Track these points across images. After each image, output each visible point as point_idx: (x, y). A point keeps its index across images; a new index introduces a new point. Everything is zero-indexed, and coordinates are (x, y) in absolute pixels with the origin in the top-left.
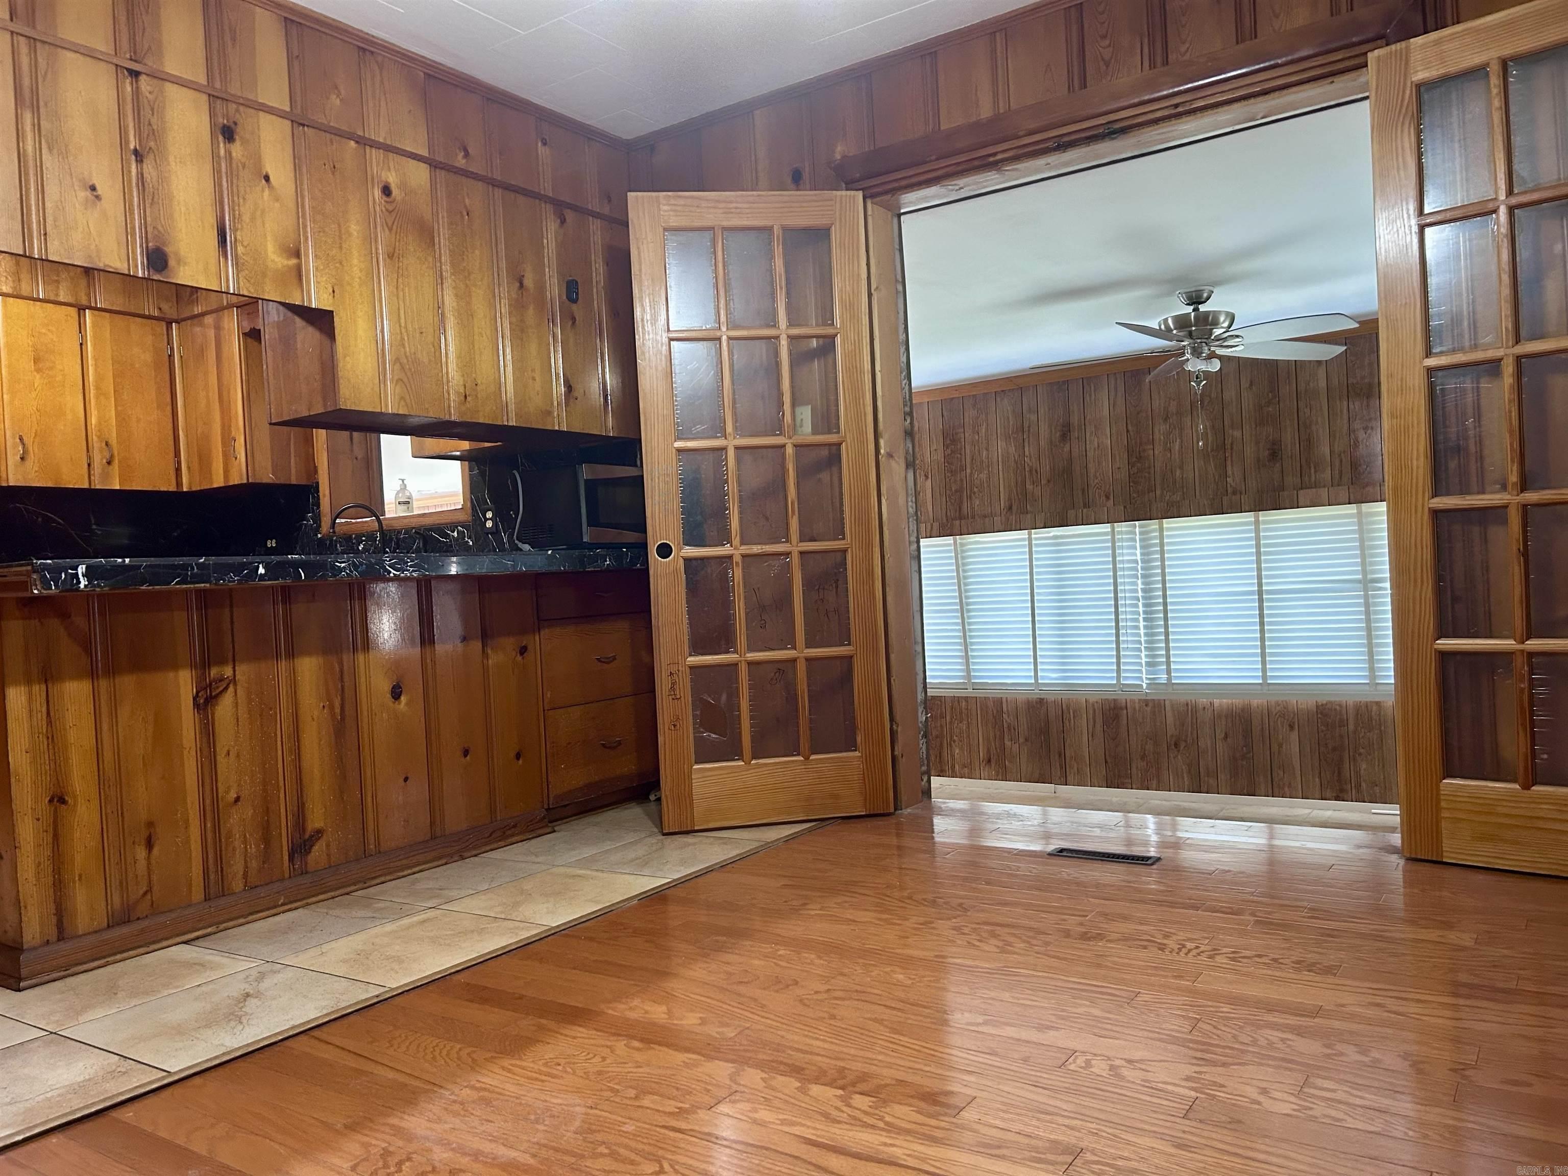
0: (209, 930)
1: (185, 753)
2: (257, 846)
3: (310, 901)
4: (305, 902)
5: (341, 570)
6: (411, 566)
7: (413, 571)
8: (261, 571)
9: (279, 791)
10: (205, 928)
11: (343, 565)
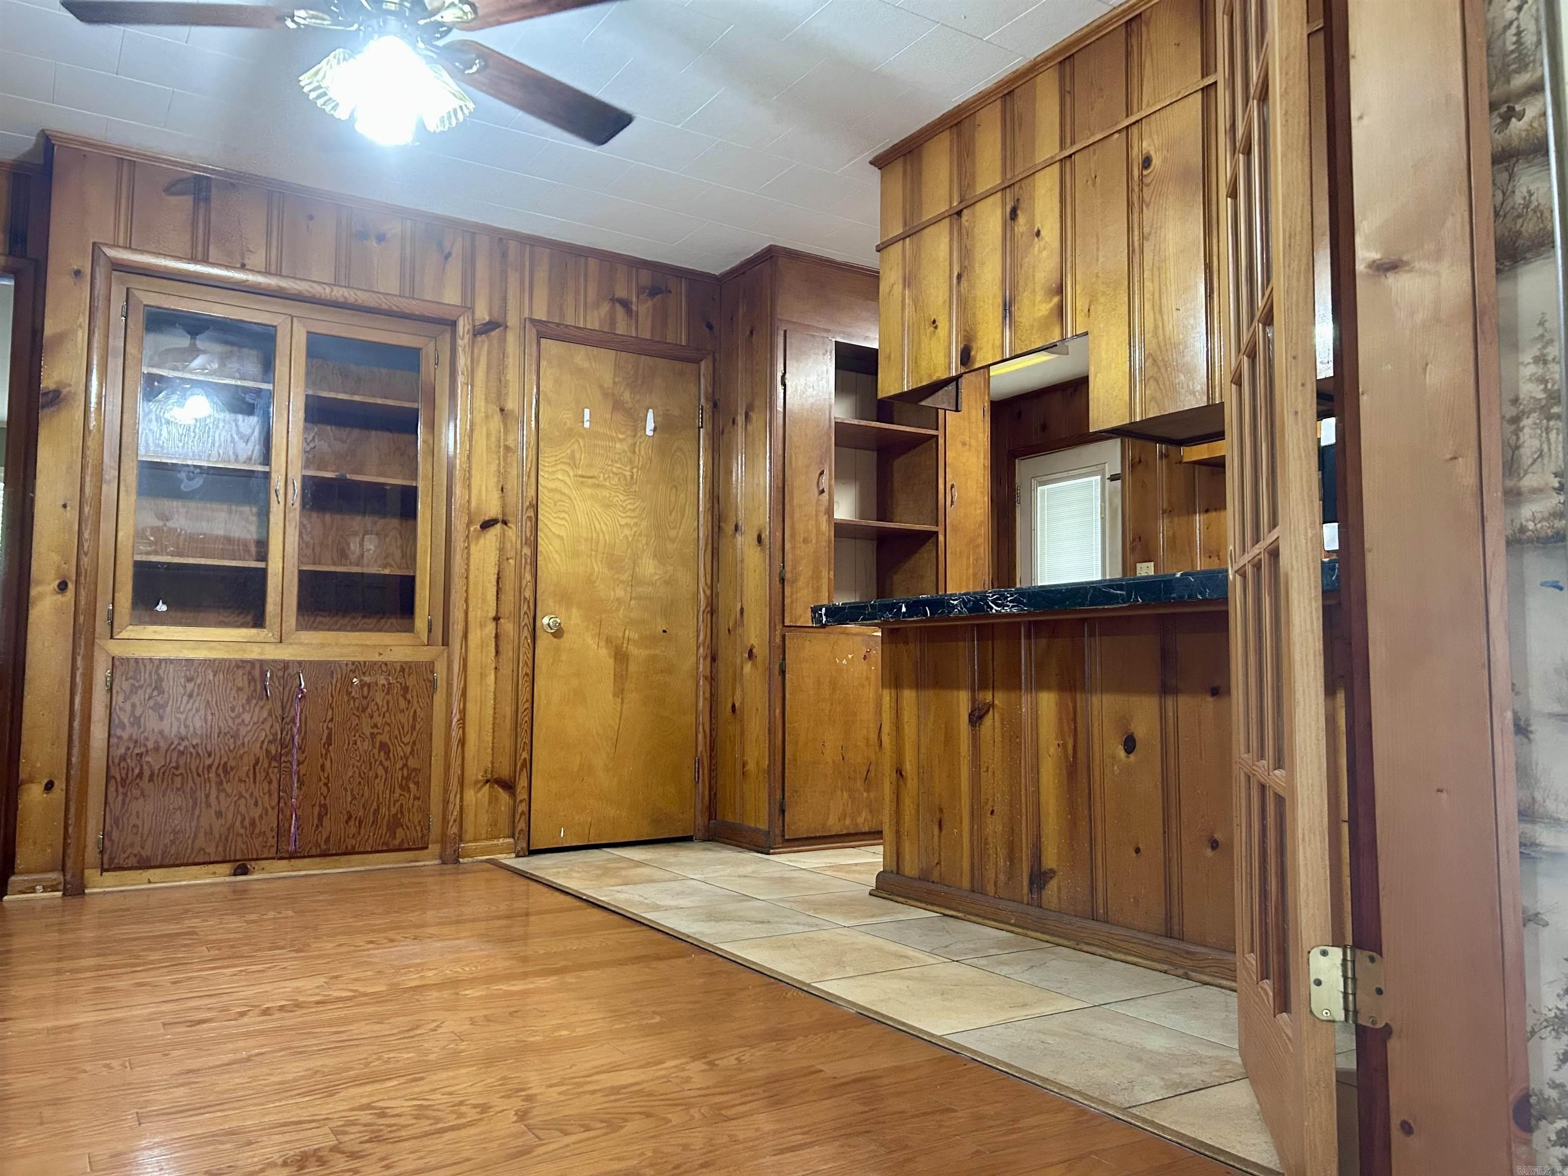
0: (960, 915)
1: (962, 759)
2: (1005, 862)
3: (1030, 933)
4: (1025, 931)
5: (954, 607)
6: (1011, 601)
7: (1013, 607)
8: (904, 609)
9: (1021, 816)
10: (959, 911)
11: (955, 602)
